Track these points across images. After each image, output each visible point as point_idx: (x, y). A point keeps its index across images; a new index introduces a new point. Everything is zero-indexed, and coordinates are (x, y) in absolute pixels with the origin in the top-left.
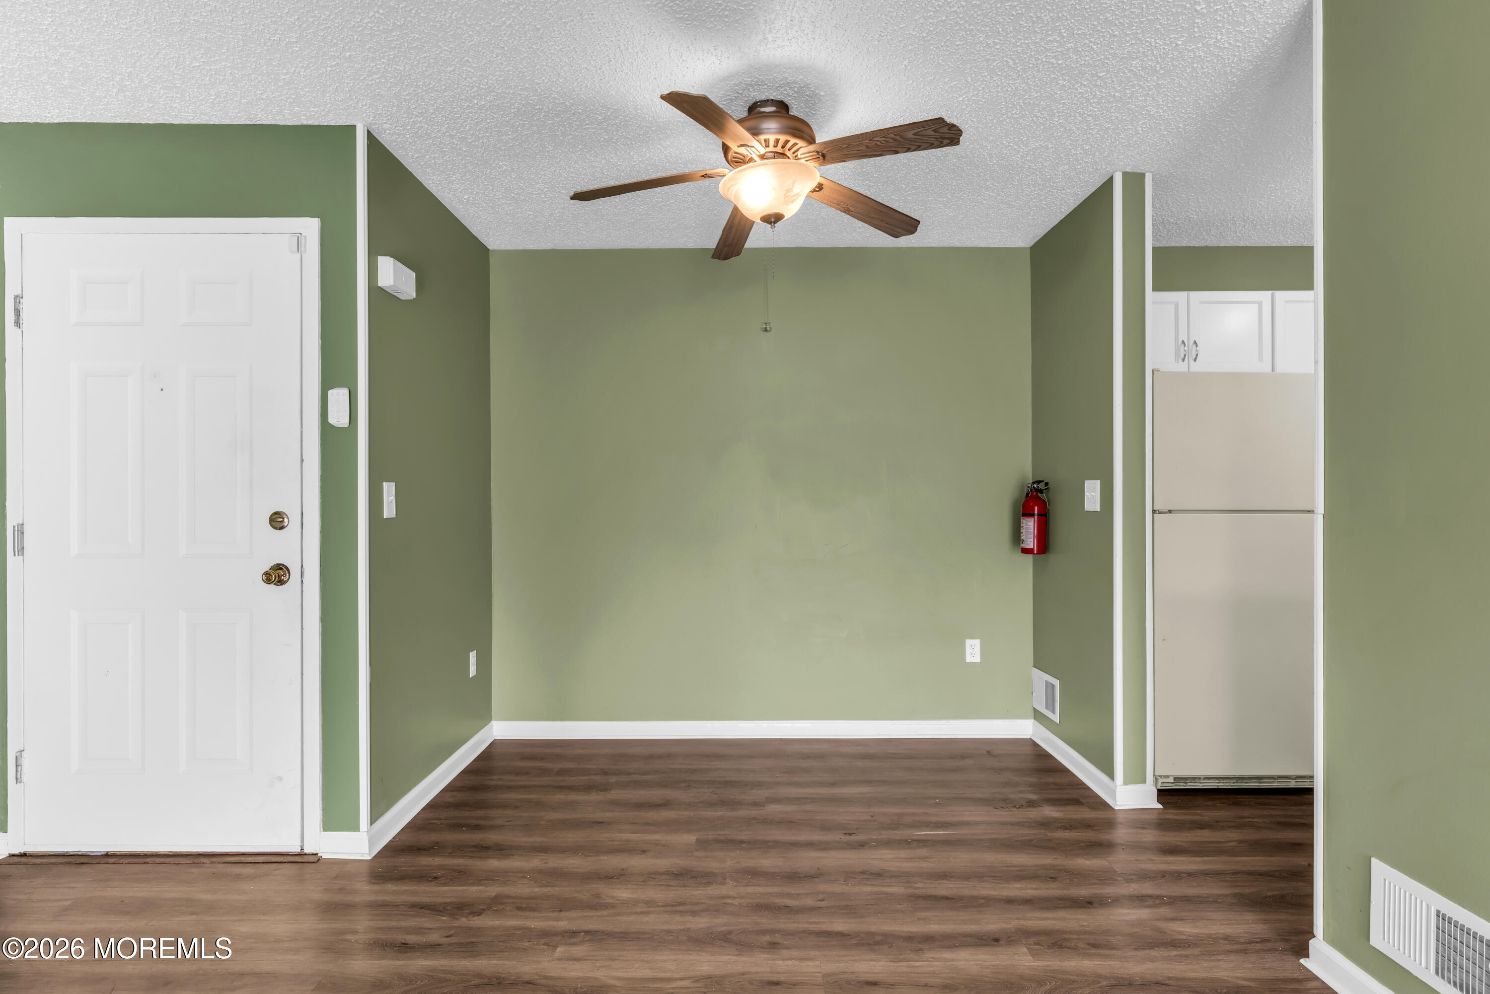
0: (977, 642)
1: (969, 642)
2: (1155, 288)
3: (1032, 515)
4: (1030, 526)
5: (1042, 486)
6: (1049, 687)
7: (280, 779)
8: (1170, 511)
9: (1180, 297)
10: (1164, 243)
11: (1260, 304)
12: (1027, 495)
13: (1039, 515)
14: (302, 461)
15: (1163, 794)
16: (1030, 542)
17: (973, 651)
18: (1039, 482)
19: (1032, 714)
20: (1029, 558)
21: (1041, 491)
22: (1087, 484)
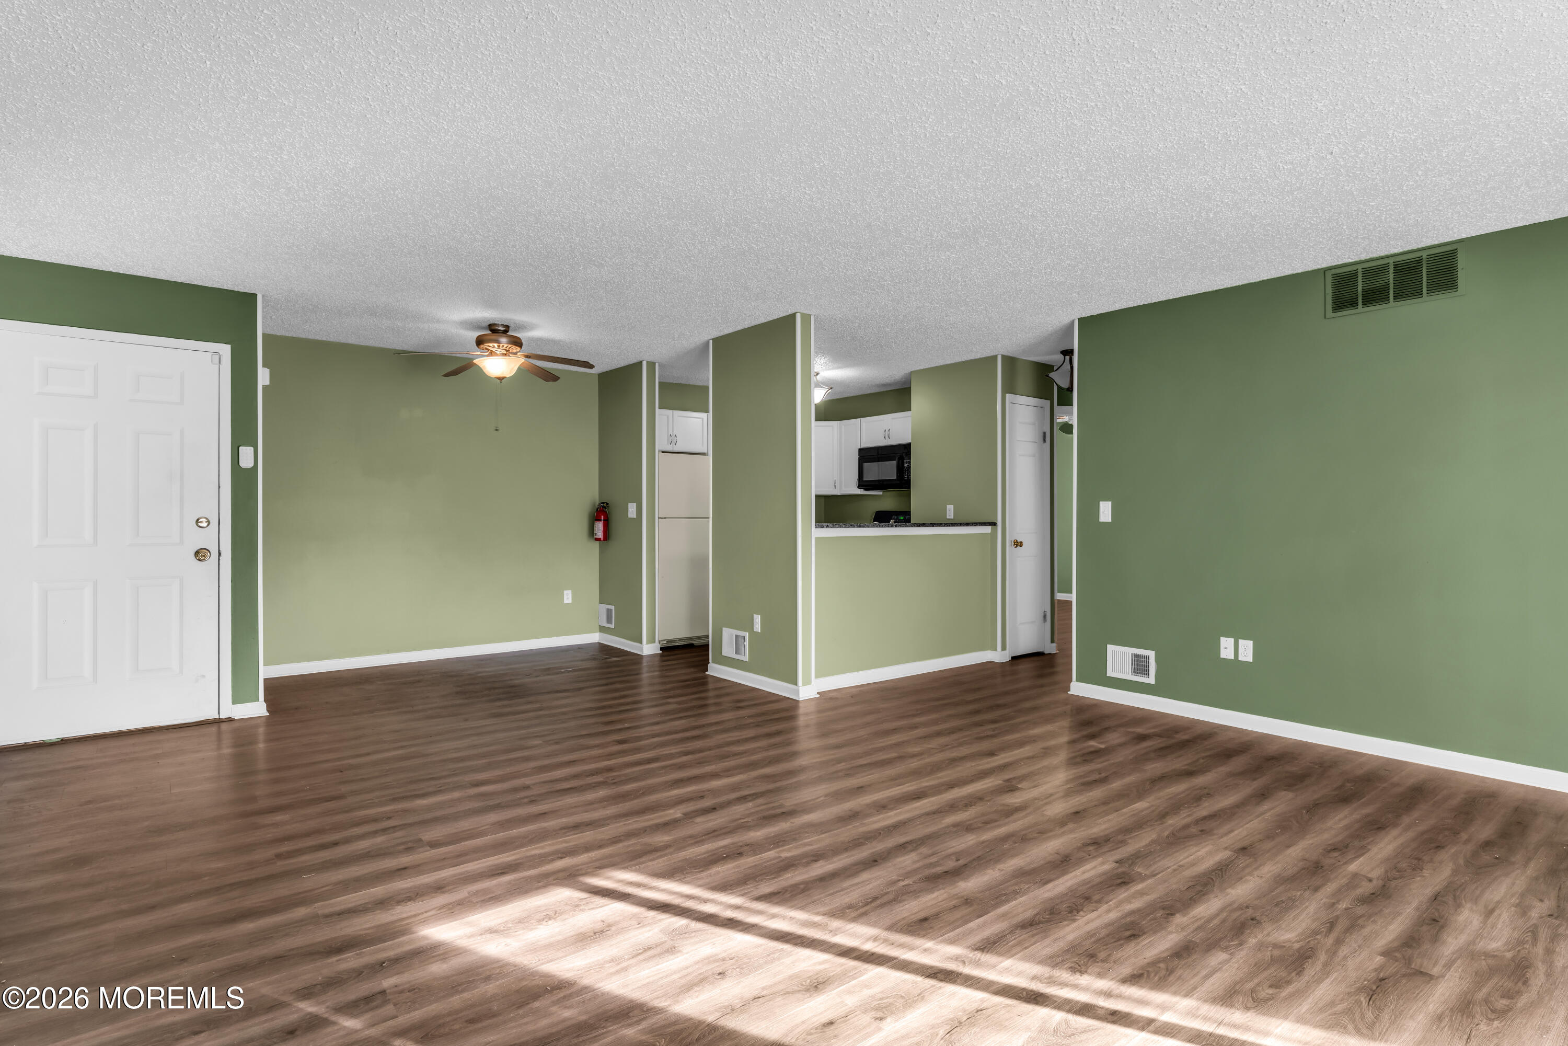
0: (570, 592)
1: (565, 592)
2: (660, 407)
3: (600, 520)
4: (599, 526)
5: (605, 505)
6: (609, 611)
7: (203, 676)
8: (665, 518)
9: (669, 412)
10: (662, 381)
11: (703, 419)
12: (597, 509)
13: (604, 520)
14: (219, 487)
15: (662, 649)
16: (600, 535)
17: (568, 597)
18: (603, 503)
19: (598, 628)
20: (598, 543)
21: (605, 508)
22: (630, 504)
